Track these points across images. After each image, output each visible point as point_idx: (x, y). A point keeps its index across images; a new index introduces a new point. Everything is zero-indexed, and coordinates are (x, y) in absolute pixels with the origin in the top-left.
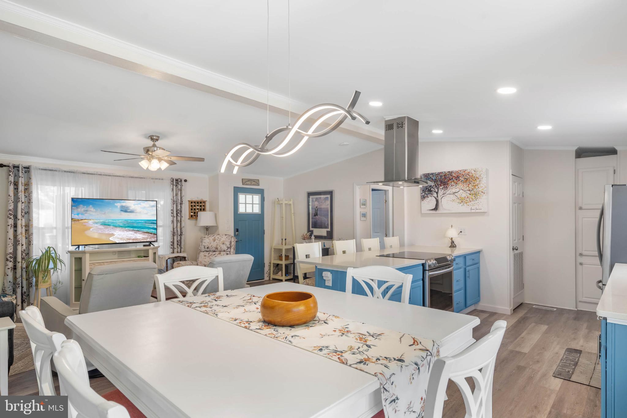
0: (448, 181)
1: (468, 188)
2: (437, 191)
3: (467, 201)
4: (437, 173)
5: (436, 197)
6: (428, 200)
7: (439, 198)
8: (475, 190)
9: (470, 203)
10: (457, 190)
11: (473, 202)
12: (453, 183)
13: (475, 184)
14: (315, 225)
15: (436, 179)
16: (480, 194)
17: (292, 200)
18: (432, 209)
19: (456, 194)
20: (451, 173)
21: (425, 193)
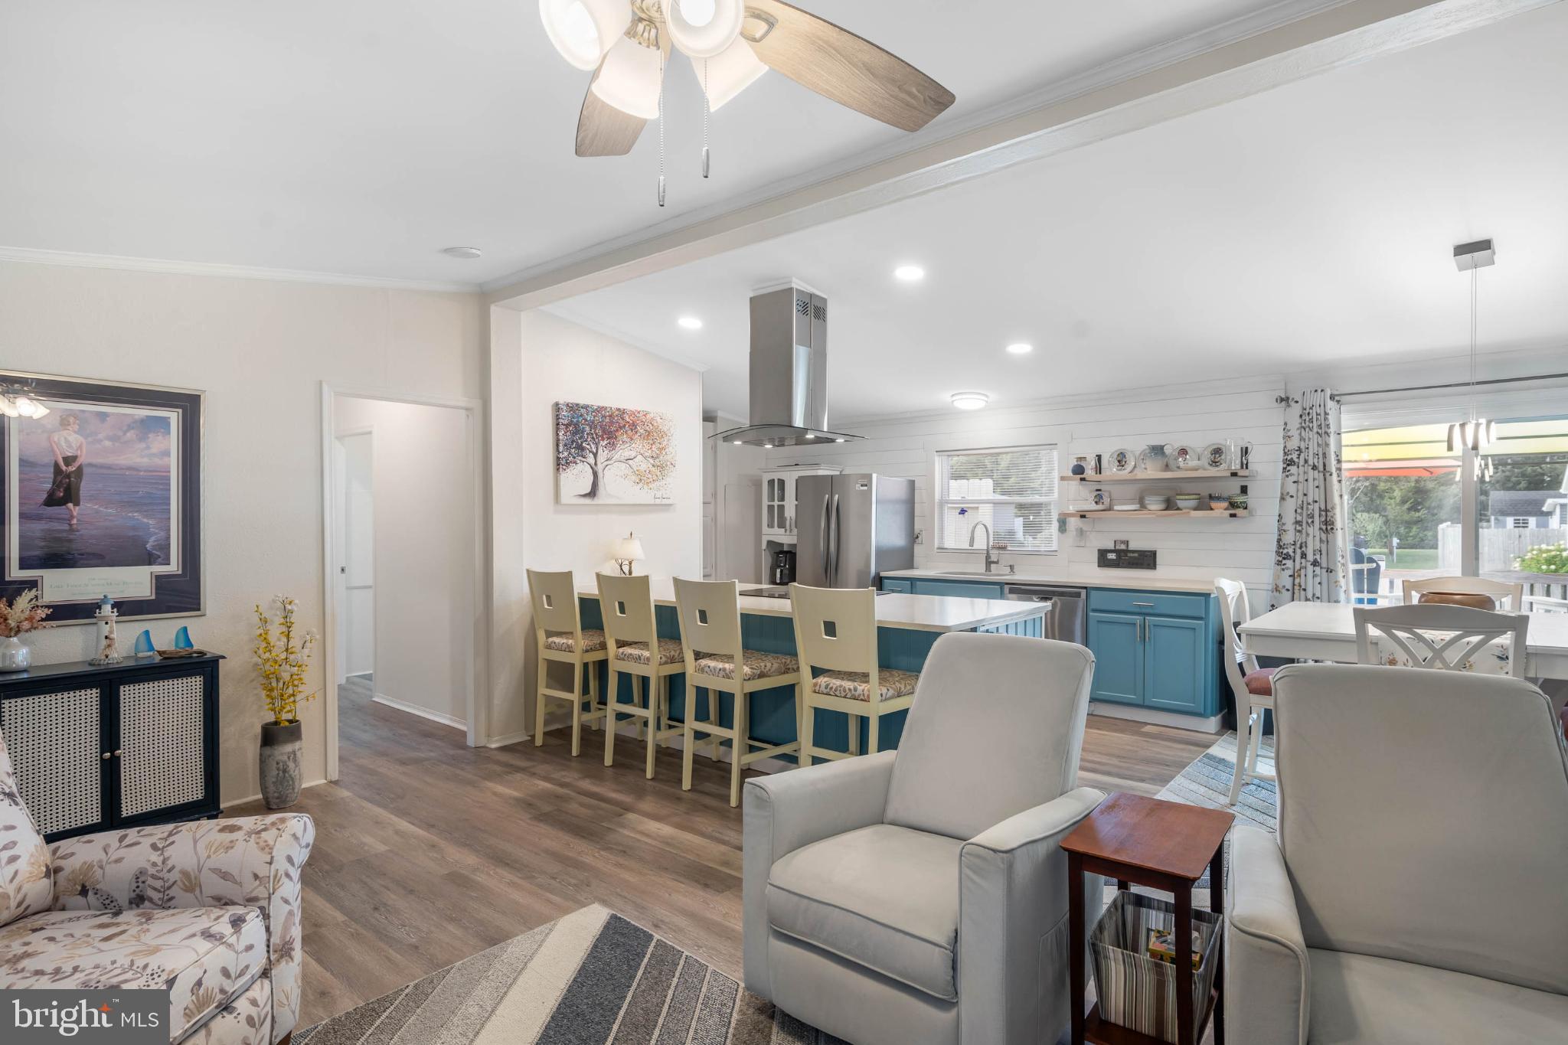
0: (617, 430)
1: (650, 451)
2: (595, 451)
3: (649, 480)
4: (595, 407)
5: (593, 466)
6: (576, 472)
7: (600, 468)
8: (661, 458)
9: (654, 485)
10: (633, 454)
11: (657, 483)
12: (625, 436)
13: (661, 445)
15: (593, 422)
16: (668, 467)
18: (583, 493)
19: (630, 462)
20: (622, 412)
21: (570, 453)
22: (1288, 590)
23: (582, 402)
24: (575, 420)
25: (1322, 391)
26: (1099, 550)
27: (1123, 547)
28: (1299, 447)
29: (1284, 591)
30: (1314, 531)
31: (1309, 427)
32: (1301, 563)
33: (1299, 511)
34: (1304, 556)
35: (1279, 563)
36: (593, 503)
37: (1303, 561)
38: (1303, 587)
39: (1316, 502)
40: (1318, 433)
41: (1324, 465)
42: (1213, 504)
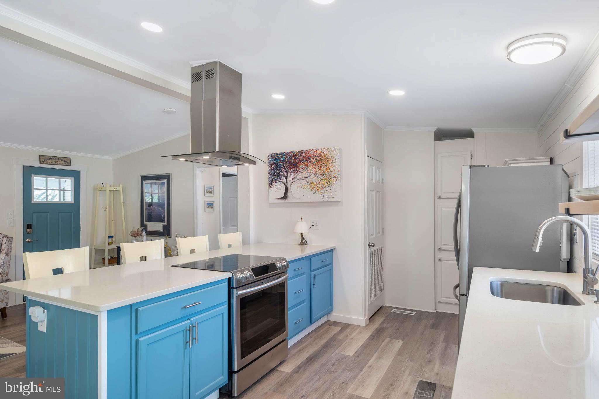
0: (298, 163)
1: (319, 171)
2: (286, 175)
3: (319, 188)
4: (286, 153)
6: (276, 187)
7: (289, 184)
8: (327, 174)
9: (322, 191)
10: (308, 174)
11: (325, 189)
12: (303, 165)
13: (327, 167)
14: (150, 219)
15: (285, 161)
16: (332, 179)
17: (121, 185)
18: (281, 197)
19: (307, 179)
20: (301, 153)
21: (273, 178)
23: (278, 151)
24: (275, 162)
36: (285, 202)
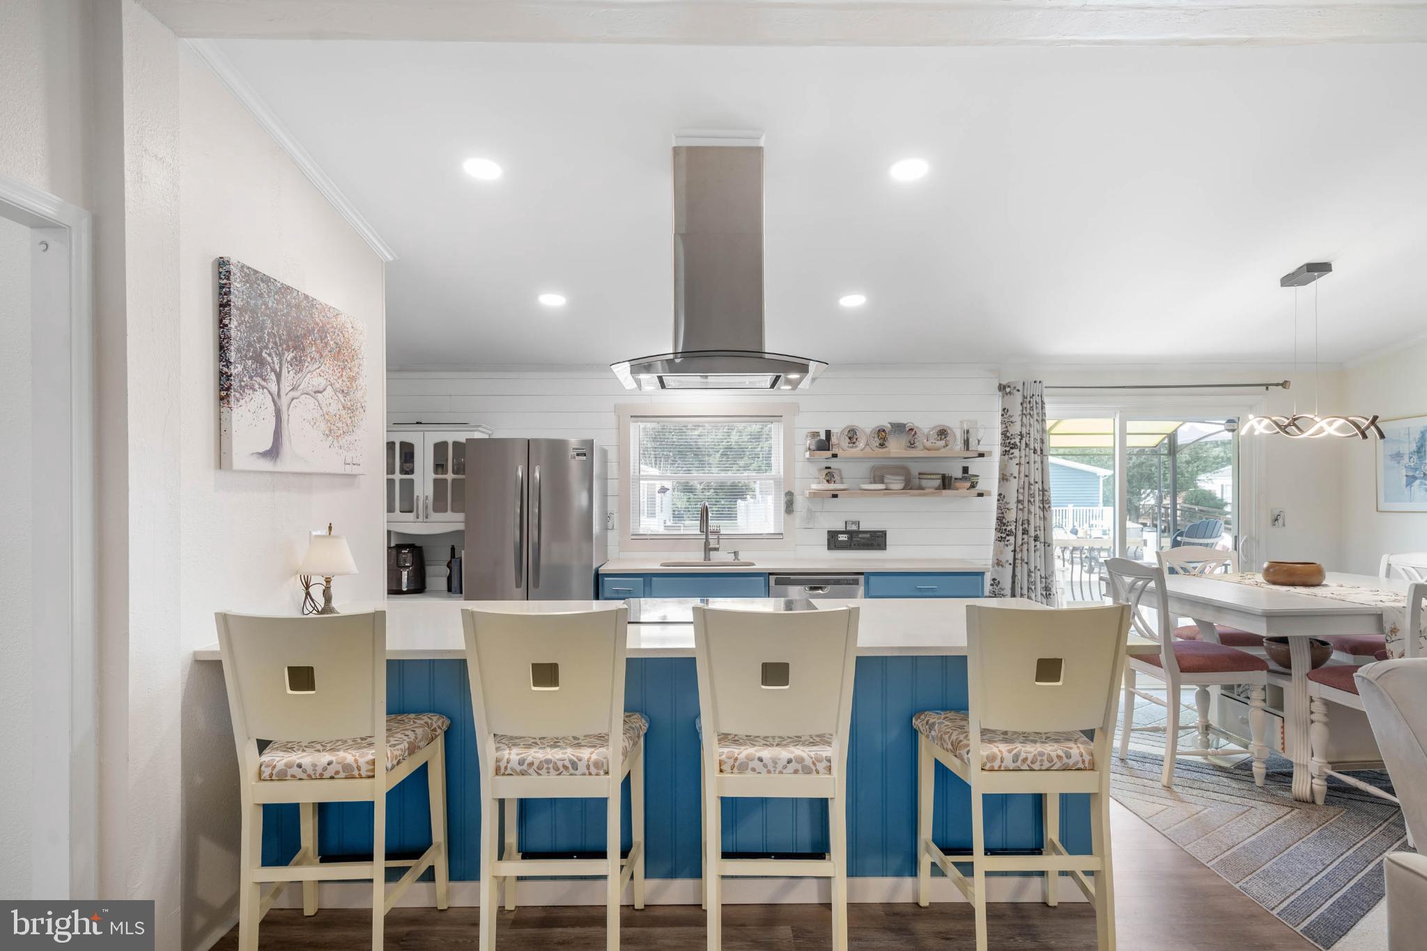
0: (305, 336)
1: (340, 381)
2: (277, 369)
3: (339, 433)
4: (279, 285)
5: (276, 398)
6: (250, 406)
7: (284, 401)
8: (352, 394)
9: (344, 441)
10: (322, 382)
11: (347, 437)
12: (314, 349)
13: (352, 373)
16: (358, 412)
18: (263, 450)
19: (319, 397)
20: (311, 304)
22: (1010, 564)
25: (1040, 382)
26: (829, 532)
27: (854, 528)
28: (1021, 432)
29: (1007, 565)
30: (1035, 509)
31: (1030, 414)
32: (1023, 539)
33: (1021, 491)
34: (1025, 532)
35: (1001, 539)
36: (276, 469)
37: (1025, 536)
38: (1026, 561)
39: (1036, 482)
40: (1037, 420)
41: (1042, 450)
42: (924, 483)
